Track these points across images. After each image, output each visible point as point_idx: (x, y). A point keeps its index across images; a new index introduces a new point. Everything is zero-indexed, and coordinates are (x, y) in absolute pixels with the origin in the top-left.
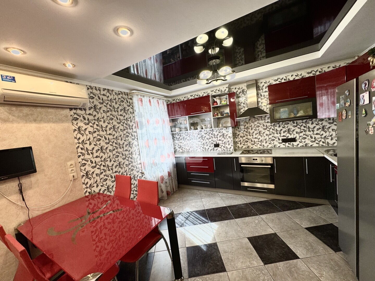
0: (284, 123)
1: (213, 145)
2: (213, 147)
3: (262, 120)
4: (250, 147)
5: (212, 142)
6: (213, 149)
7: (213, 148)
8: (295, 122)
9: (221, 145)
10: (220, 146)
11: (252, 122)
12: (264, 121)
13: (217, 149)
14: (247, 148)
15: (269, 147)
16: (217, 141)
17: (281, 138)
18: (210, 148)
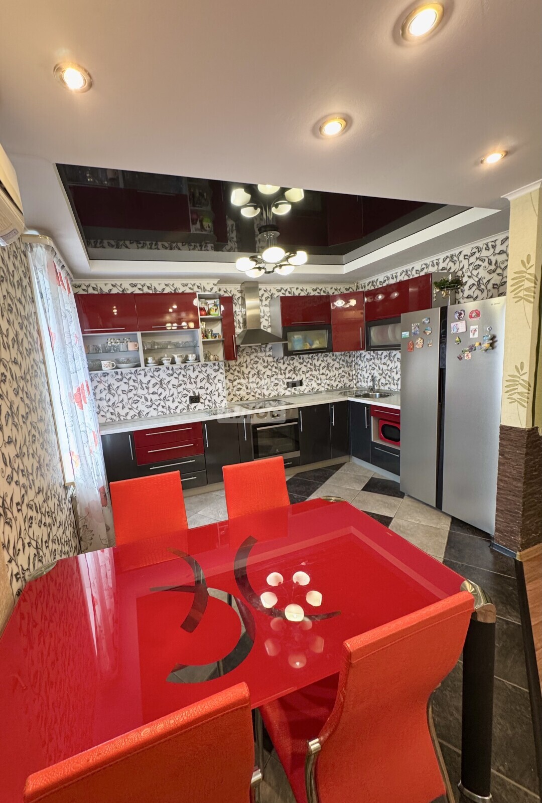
0: (289, 358)
1: (188, 399)
2: (188, 402)
3: (261, 351)
4: (245, 399)
5: (185, 392)
6: (188, 406)
7: (186, 405)
8: (301, 356)
9: (204, 398)
10: (201, 400)
11: (248, 354)
12: (264, 354)
13: (195, 407)
14: (239, 400)
15: (271, 396)
16: (195, 390)
17: (286, 381)
18: (181, 407)
